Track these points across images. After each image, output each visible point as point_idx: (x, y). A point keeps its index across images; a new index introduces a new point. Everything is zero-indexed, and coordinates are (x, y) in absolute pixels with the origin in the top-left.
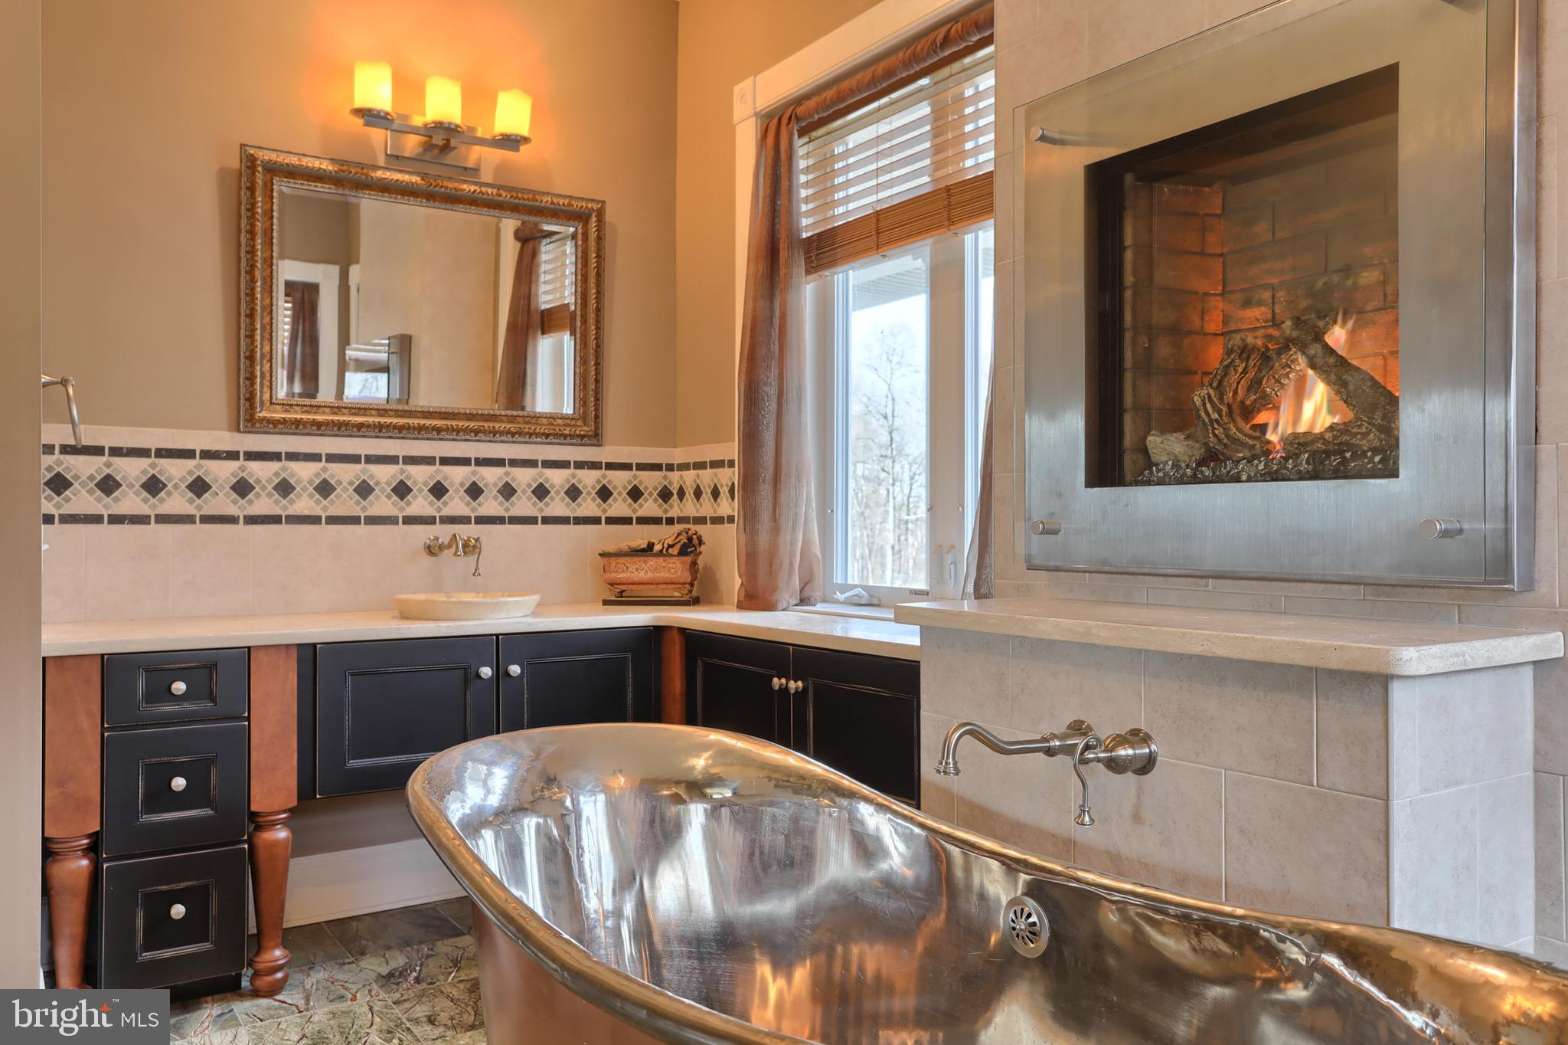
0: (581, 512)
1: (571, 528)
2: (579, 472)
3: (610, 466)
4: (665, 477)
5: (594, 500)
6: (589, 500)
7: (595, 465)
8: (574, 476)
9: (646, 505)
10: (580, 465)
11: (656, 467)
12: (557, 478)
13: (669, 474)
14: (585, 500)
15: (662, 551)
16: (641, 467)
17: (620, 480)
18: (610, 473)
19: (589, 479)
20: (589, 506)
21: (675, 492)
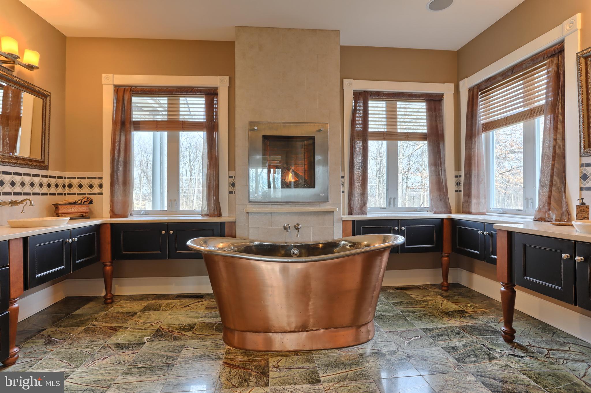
0: (43, 191)
1: (40, 196)
2: (42, 178)
3: (51, 177)
4: (64, 181)
5: (46, 187)
6: (45, 188)
7: (46, 176)
8: (41, 179)
9: (59, 189)
10: (43, 176)
11: (61, 178)
12: (36, 180)
13: (65, 180)
14: (44, 187)
15: (81, 203)
16: (59, 177)
17: (53, 181)
18: (51, 179)
19: (45, 181)
20: (45, 190)
21: (66, 186)
